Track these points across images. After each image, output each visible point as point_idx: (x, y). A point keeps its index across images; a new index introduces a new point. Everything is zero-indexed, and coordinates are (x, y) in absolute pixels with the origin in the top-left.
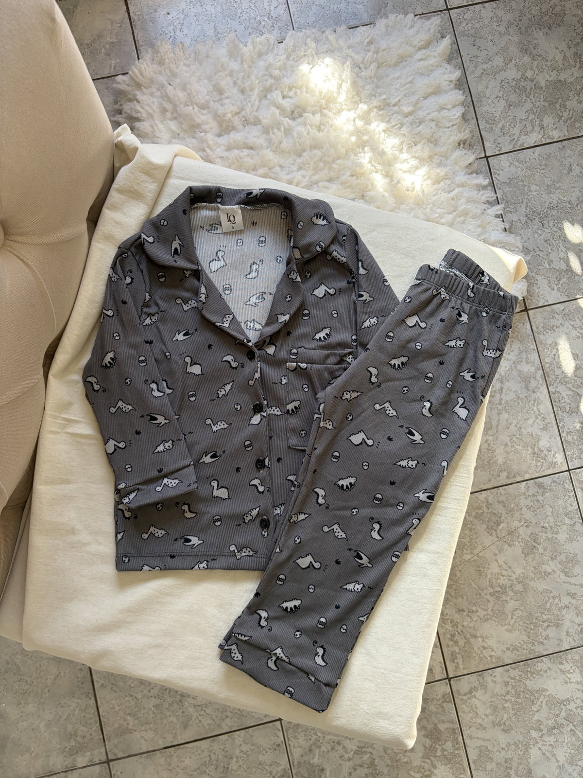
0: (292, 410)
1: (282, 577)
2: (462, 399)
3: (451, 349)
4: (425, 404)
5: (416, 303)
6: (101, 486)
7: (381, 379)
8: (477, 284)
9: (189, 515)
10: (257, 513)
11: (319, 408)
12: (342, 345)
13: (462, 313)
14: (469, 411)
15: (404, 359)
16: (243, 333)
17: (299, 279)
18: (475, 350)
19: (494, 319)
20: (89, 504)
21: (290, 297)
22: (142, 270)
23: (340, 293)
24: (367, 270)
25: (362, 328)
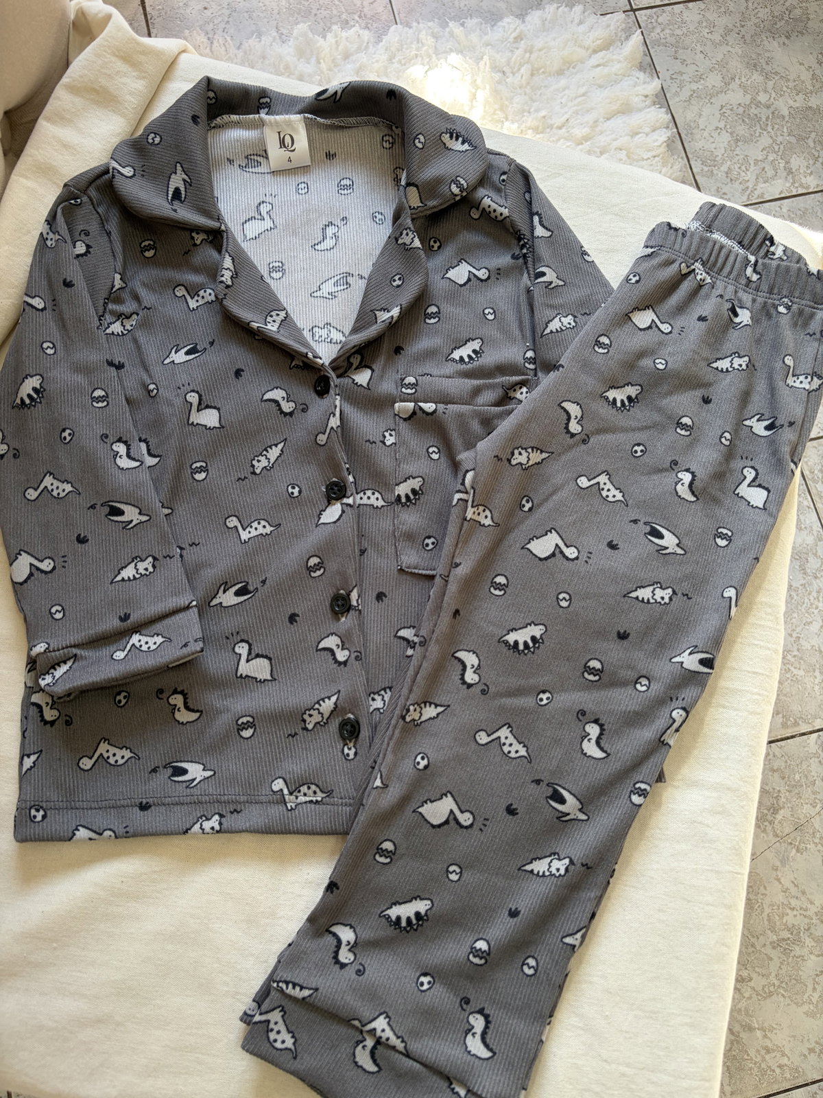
0: (407, 496)
1: (388, 846)
2: (750, 470)
3: (722, 375)
4: (680, 475)
5: (649, 284)
7: (590, 427)
8: (763, 258)
9: (184, 716)
10: (332, 706)
11: (464, 480)
12: (502, 369)
13: (738, 309)
14: (769, 491)
15: (632, 391)
16: (306, 344)
17: (417, 243)
18: (770, 378)
19: (801, 319)
21: (400, 279)
22: (109, 234)
23: (498, 277)
24: (549, 230)
25: (545, 333)
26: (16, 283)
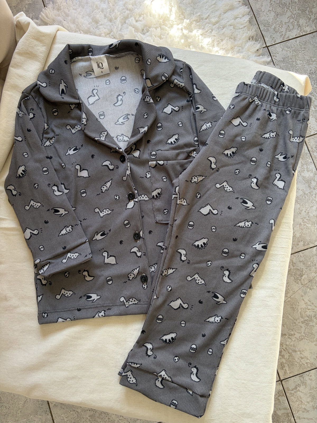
0: (156, 196)
1: (160, 317)
2: (278, 174)
3: (266, 140)
4: (252, 180)
5: (238, 108)
6: (24, 264)
7: (219, 165)
8: (280, 92)
9: (88, 278)
10: (138, 272)
11: (175, 190)
12: (187, 145)
13: (271, 114)
14: (285, 182)
15: (234, 150)
16: (115, 144)
17: (152, 101)
18: (284, 139)
19: (295, 115)
20: (17, 278)
21: (146, 115)
22: (41, 108)
23: (183, 109)
24: (200, 90)
25: (201, 131)
26: (11, 132)
